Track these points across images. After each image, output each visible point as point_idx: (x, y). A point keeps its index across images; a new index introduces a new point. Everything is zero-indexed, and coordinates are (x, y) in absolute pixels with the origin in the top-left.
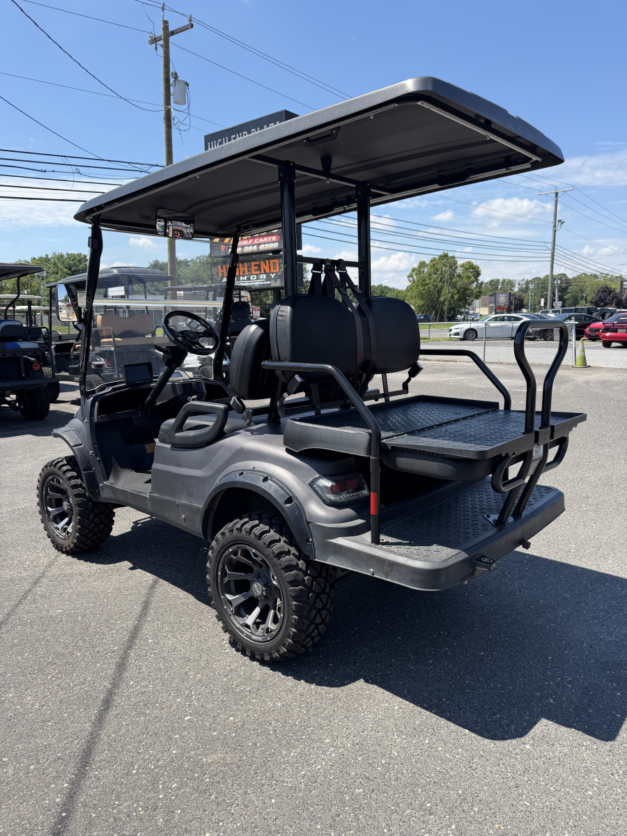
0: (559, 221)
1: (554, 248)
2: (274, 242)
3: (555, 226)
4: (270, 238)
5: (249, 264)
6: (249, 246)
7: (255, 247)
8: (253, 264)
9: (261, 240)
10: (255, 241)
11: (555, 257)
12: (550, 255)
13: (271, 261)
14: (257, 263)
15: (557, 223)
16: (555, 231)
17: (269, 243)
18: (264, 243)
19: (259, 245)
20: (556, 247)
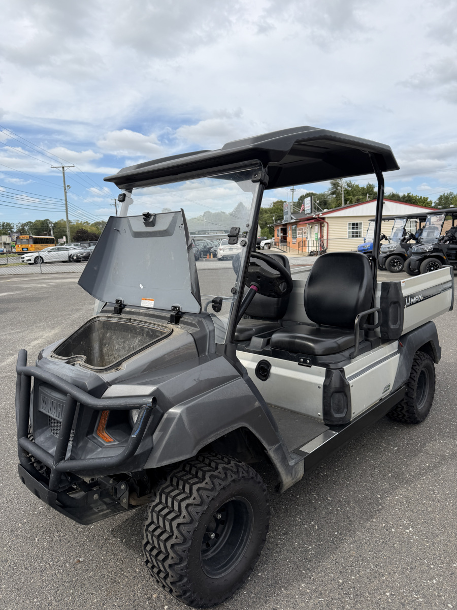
0: (68, 186)
1: (66, 204)
3: (65, 189)
11: (68, 210)
12: (65, 208)
15: (66, 188)
16: (66, 192)
20: (68, 203)
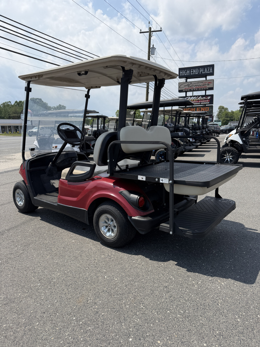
2: (207, 102)
4: (206, 101)
5: (196, 108)
6: (196, 103)
7: (199, 103)
8: (197, 108)
9: (202, 101)
10: (199, 101)
13: (206, 108)
14: (200, 108)
17: (205, 102)
18: (203, 102)
19: (201, 103)
